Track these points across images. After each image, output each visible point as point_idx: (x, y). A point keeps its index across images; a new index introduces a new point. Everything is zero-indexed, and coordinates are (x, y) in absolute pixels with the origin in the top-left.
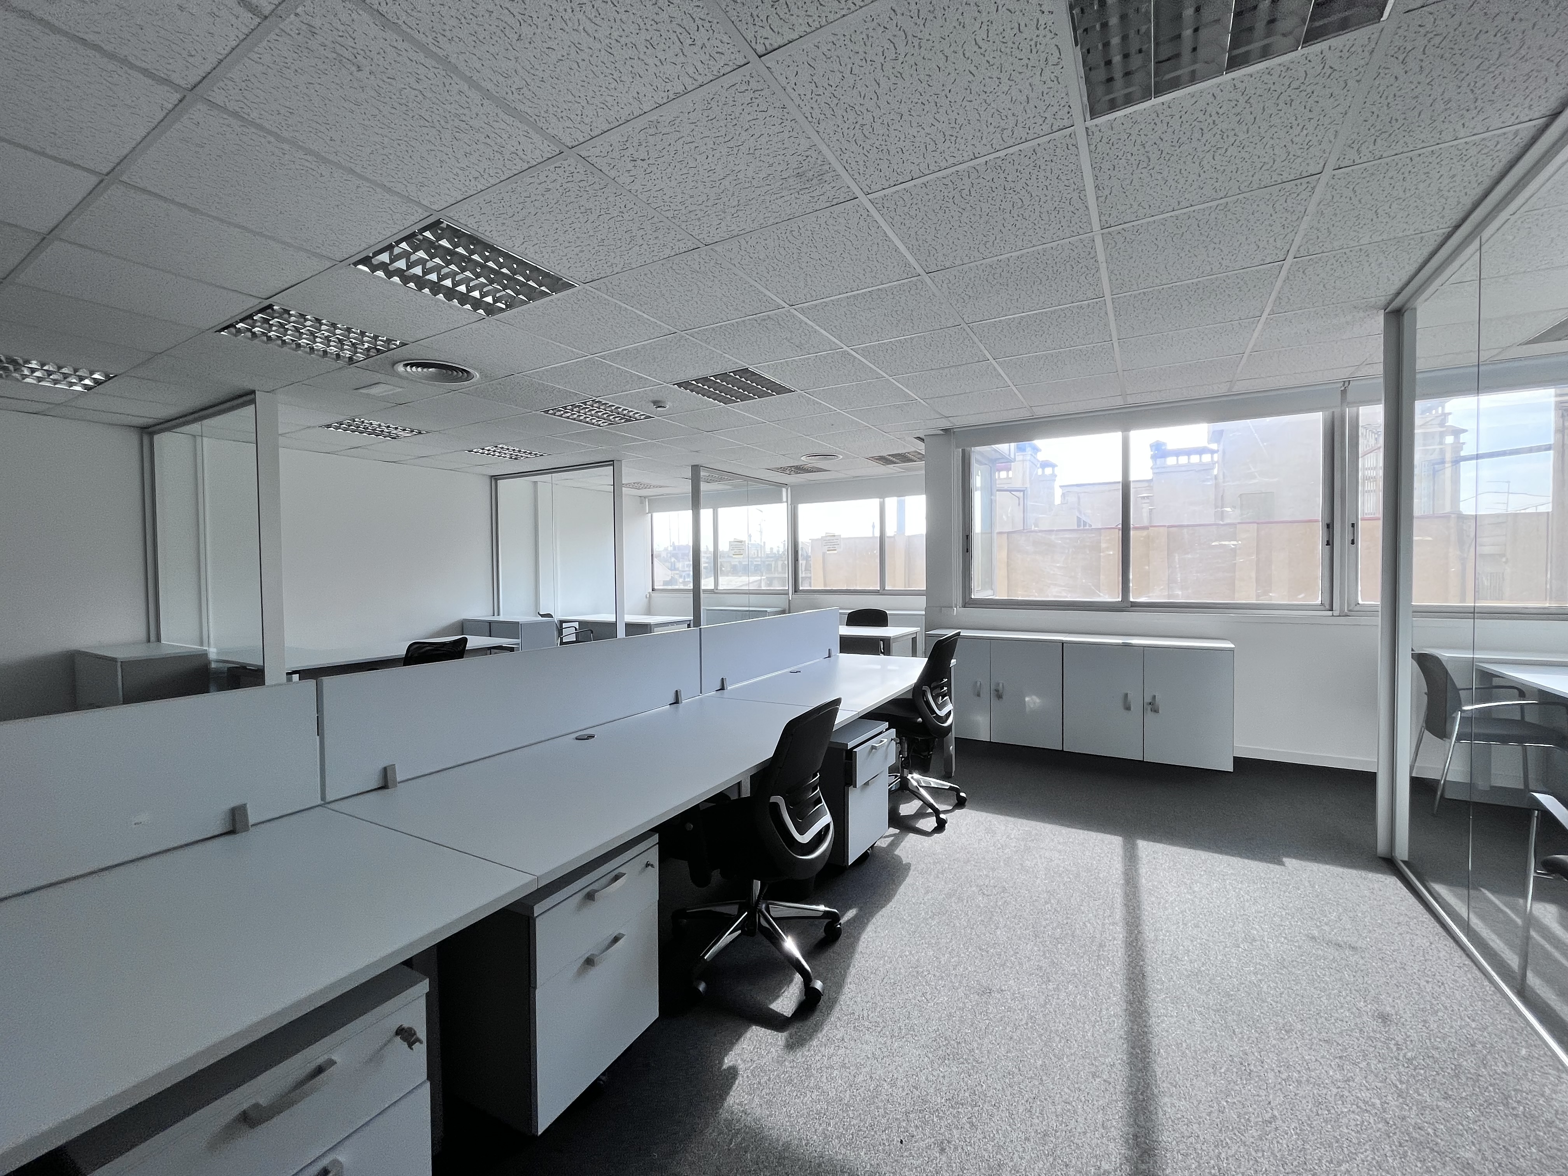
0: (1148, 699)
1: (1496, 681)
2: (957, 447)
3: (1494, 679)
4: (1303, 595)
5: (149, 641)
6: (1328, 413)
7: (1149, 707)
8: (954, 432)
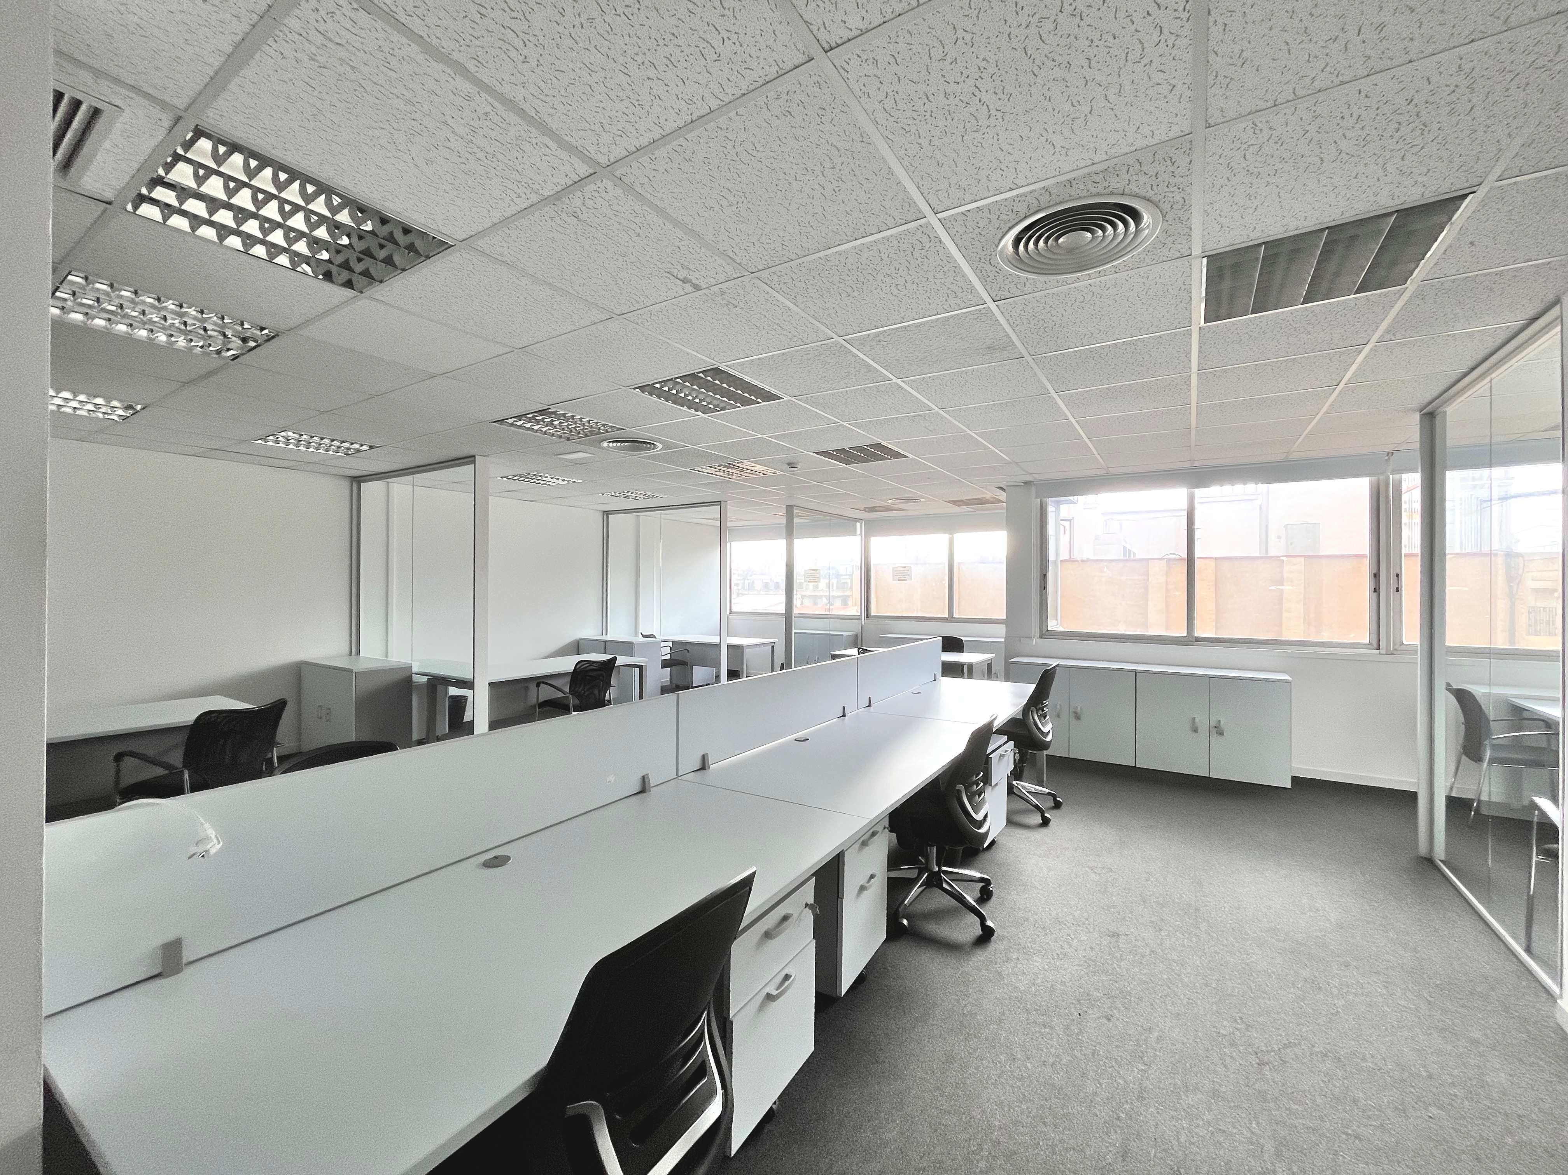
0: (1213, 724)
1: (1526, 715)
2: (1037, 497)
3: (1525, 712)
4: (1353, 635)
5: (351, 654)
6: (1374, 479)
7: (1215, 730)
8: (1034, 484)
